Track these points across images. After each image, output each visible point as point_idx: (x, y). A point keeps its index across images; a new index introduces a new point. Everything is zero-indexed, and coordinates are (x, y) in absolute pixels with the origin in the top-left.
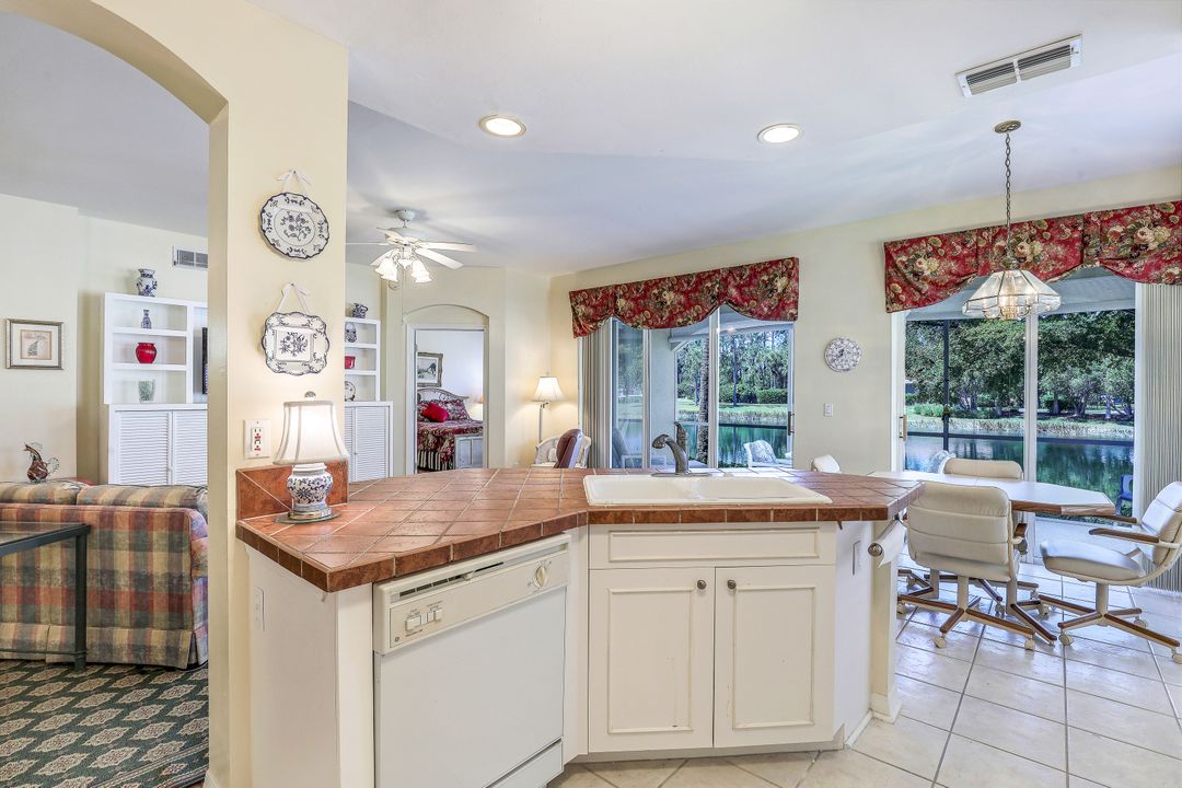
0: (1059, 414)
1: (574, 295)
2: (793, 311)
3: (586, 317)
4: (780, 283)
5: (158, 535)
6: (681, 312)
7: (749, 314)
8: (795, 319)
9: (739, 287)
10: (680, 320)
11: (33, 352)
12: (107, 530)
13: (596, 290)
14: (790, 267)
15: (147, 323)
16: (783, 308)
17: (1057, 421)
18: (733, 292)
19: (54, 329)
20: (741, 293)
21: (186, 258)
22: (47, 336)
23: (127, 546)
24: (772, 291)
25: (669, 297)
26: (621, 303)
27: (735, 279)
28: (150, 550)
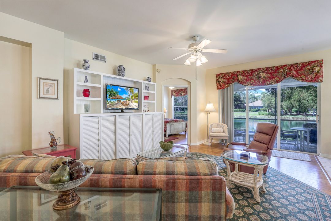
0: (299, 114)
1: (218, 75)
2: (321, 79)
3: (224, 82)
4: (317, 69)
5: (205, 193)
6: (268, 80)
7: (302, 80)
8: (322, 82)
9: (296, 71)
10: (268, 83)
11: (48, 92)
12: (171, 191)
13: (228, 73)
14: (320, 63)
15: (86, 81)
16: (318, 78)
17: (300, 116)
18: (294, 73)
19: (56, 82)
20: (297, 73)
21: (97, 57)
22: (53, 85)
23: (184, 200)
24: (313, 72)
25: (262, 75)
26: (240, 78)
27: (294, 68)
28: (200, 202)
